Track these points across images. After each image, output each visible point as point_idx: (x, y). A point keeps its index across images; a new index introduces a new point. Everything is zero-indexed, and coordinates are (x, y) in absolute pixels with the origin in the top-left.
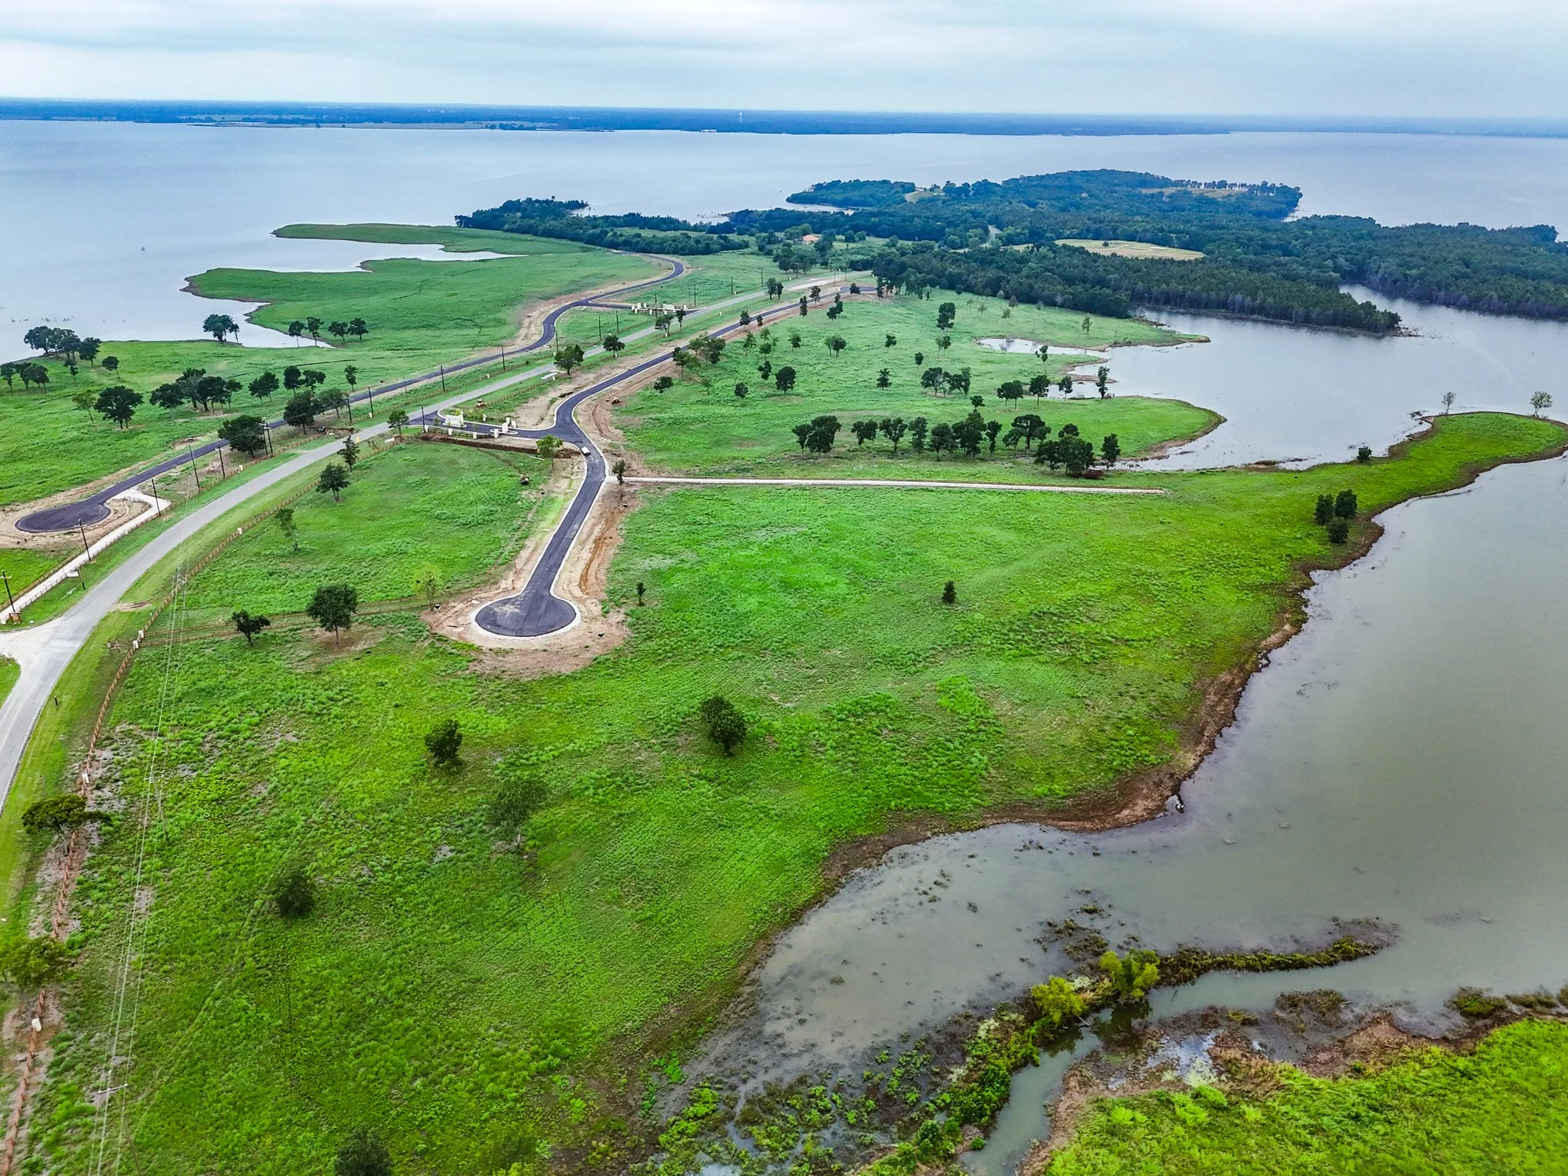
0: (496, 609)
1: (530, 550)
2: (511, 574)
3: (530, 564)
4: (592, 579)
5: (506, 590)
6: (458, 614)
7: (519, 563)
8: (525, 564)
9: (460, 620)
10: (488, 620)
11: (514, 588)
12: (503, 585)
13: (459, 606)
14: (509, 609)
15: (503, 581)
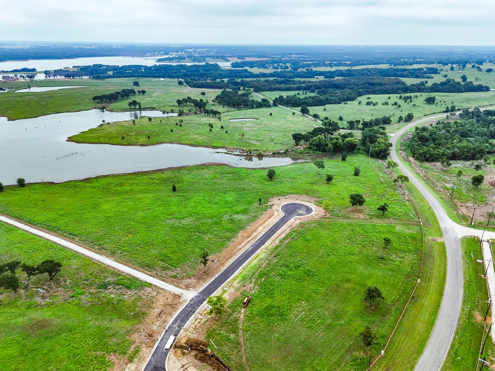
0: (305, 213)
1: (280, 238)
2: (293, 226)
3: (283, 230)
4: (268, 216)
5: (299, 219)
6: (317, 215)
7: (288, 231)
8: (285, 230)
9: (317, 213)
10: (309, 210)
11: (296, 219)
12: (298, 222)
13: (316, 217)
14: (301, 212)
15: (298, 223)
